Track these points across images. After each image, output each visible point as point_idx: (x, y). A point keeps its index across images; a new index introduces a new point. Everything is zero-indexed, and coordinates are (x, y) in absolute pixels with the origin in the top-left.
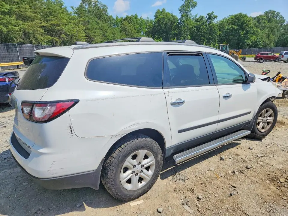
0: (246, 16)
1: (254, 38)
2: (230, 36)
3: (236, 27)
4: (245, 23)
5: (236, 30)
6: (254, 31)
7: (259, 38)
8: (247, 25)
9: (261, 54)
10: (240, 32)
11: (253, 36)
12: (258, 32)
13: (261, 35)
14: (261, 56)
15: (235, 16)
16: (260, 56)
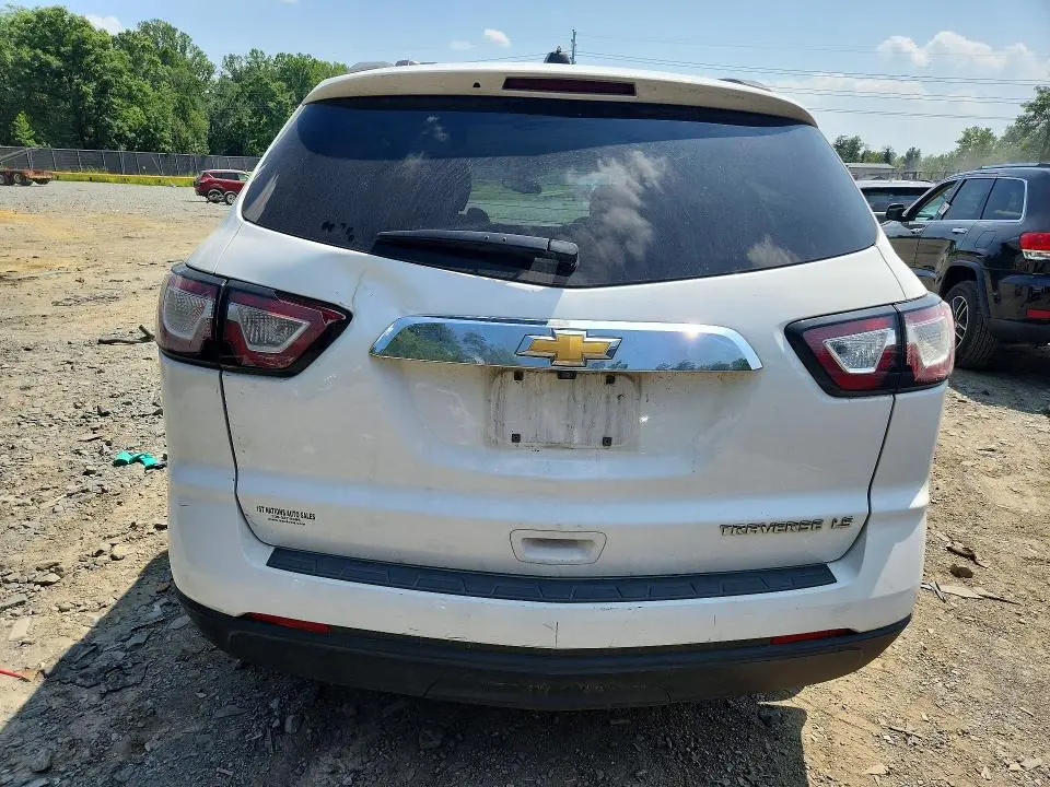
0: (85, 24)
1: (135, 114)
2: (38, 95)
3: (55, 62)
4: (88, 52)
5: (58, 74)
6: (130, 88)
7: (155, 118)
8: (97, 61)
9: (216, 175)
10: (78, 85)
11: (128, 107)
12: (145, 94)
13: (156, 105)
14: (218, 182)
15: (40, 16)
16: (212, 182)
